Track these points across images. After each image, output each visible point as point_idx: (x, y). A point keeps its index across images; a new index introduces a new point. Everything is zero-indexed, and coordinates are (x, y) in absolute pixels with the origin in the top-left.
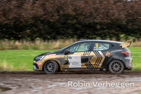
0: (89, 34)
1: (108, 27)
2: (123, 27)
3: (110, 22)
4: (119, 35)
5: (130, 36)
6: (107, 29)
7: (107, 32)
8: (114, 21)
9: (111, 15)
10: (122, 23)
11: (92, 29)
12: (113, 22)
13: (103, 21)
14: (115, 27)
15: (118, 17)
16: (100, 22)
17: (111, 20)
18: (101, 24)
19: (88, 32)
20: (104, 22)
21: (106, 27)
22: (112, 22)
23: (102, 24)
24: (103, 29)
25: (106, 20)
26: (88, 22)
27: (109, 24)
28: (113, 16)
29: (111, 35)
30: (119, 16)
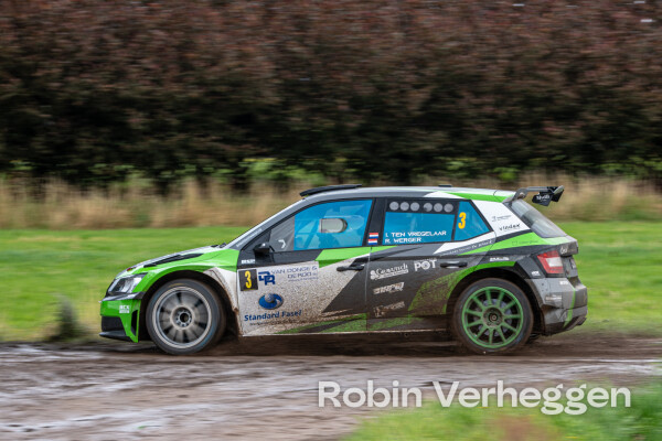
0: (91, 155)
1: (187, 121)
2: (263, 118)
3: (195, 93)
4: (247, 160)
5: (301, 166)
6: (181, 130)
7: (184, 146)
8: (218, 89)
9: (200, 59)
10: (260, 100)
11: (105, 130)
12: (214, 93)
13: (160, 91)
14: (221, 121)
15: (240, 70)
16: (148, 93)
17: (201, 84)
18: (150, 105)
19: (84, 145)
20: (170, 96)
21: (179, 119)
22: (208, 94)
23: (160, 107)
24: (160, 129)
25: (175, 88)
26: (86, 92)
27: (194, 102)
28: (214, 63)
29: (203, 160)
30: (241, 66)
